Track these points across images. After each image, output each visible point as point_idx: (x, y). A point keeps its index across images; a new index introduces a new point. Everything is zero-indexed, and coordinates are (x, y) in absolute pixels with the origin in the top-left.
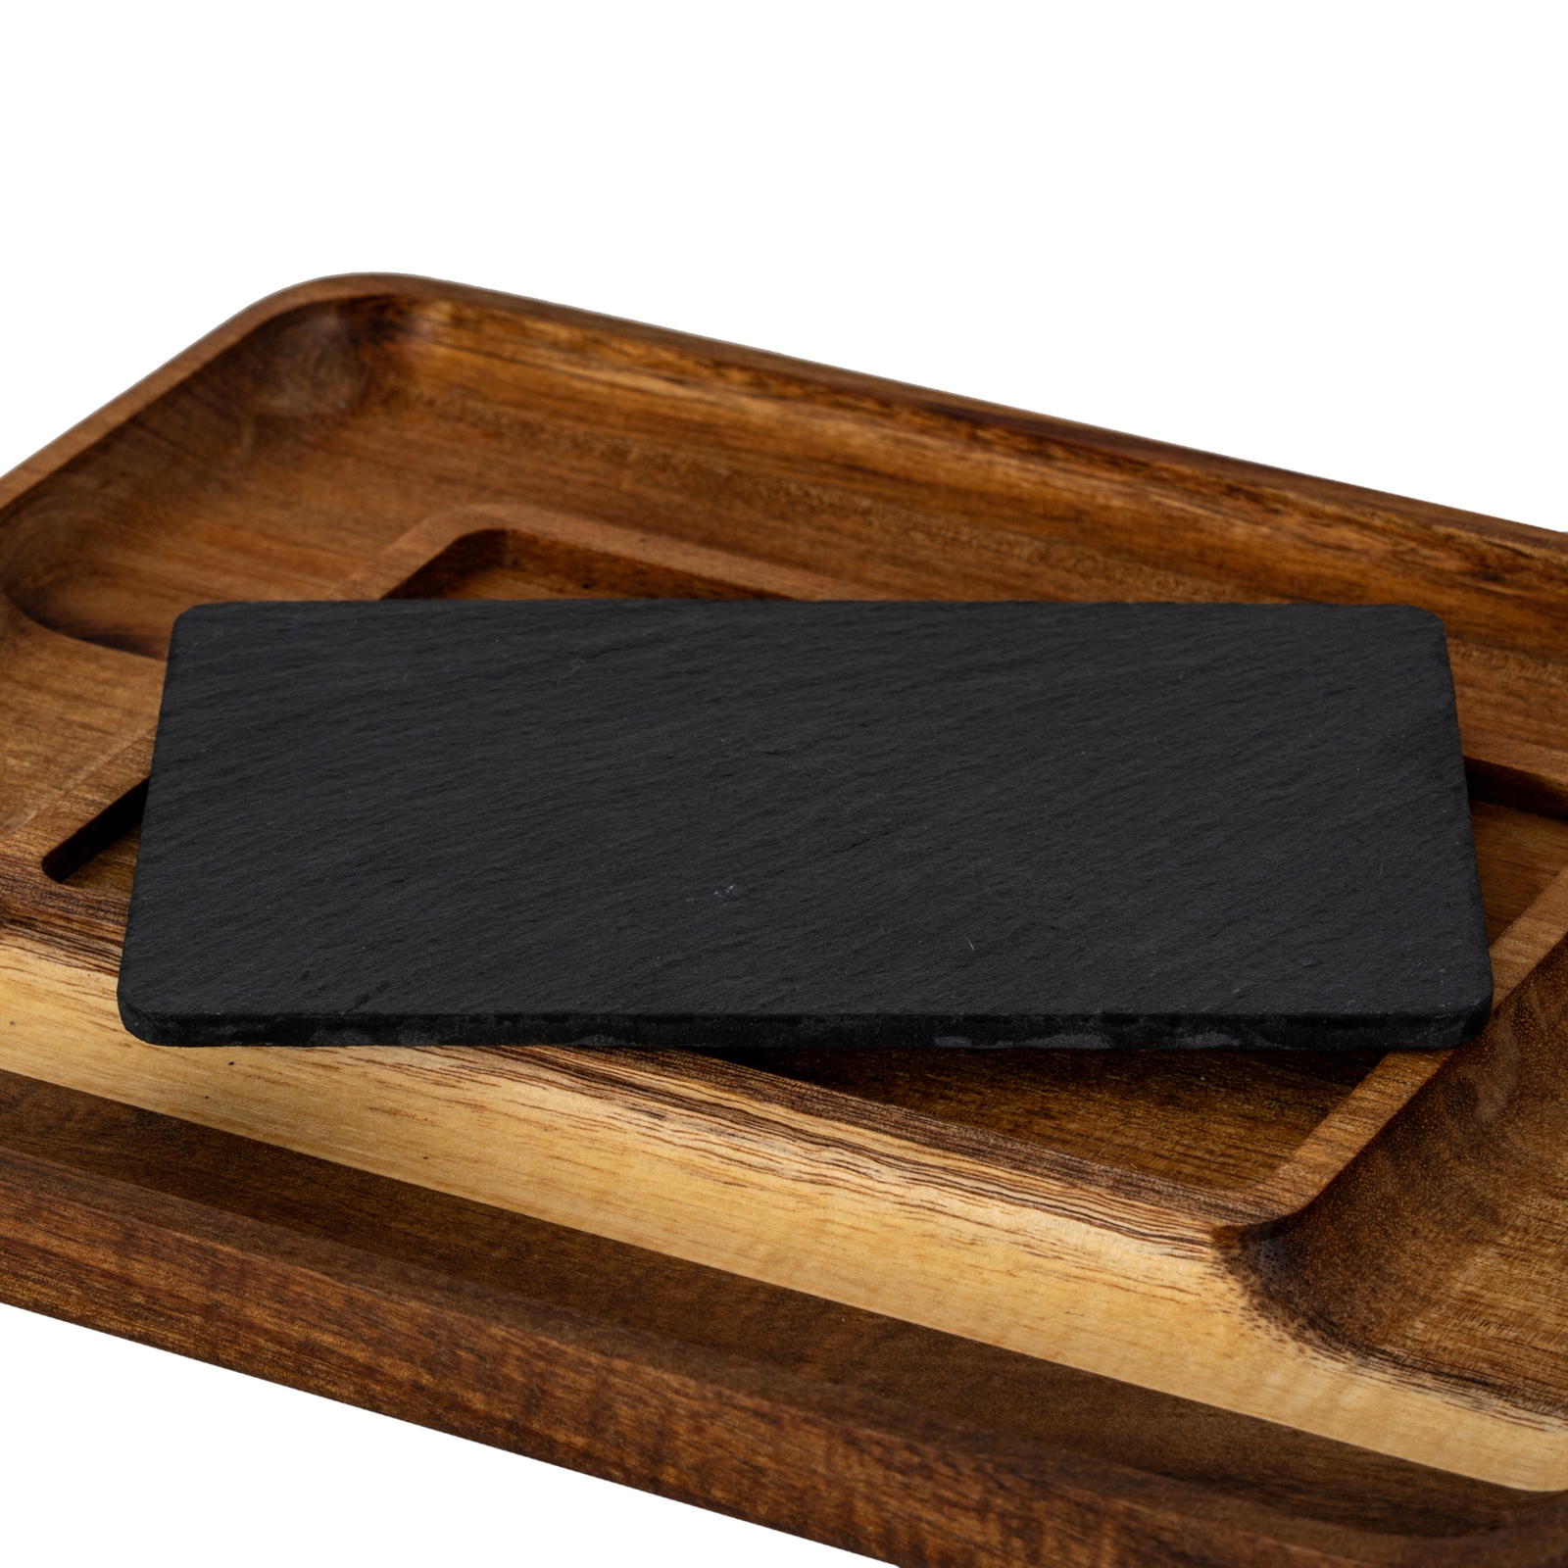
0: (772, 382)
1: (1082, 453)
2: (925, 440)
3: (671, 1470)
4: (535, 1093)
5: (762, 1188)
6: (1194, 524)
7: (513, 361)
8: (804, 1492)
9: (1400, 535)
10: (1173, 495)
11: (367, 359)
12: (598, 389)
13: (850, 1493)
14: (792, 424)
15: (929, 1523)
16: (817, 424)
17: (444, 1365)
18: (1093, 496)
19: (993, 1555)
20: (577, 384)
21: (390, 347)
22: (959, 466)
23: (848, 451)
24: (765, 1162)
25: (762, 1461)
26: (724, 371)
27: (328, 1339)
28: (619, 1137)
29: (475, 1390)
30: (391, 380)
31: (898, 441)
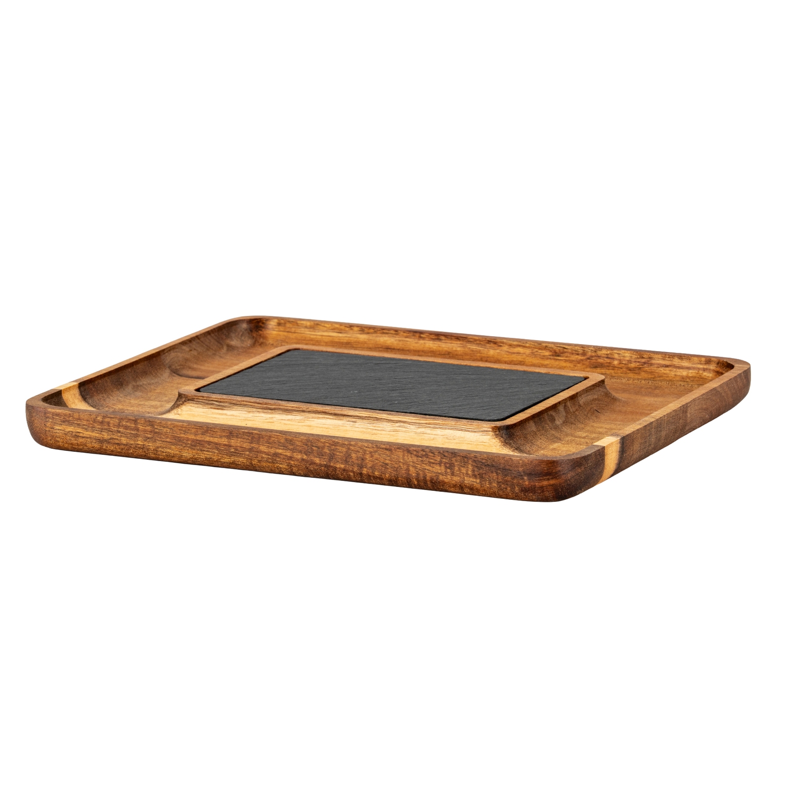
0: (366, 329)
1: (449, 337)
2: (407, 339)
3: (365, 469)
4: (324, 421)
5: (381, 434)
6: (479, 352)
7: (295, 333)
8: (397, 468)
9: (533, 348)
10: (474, 345)
11: (255, 335)
12: (318, 337)
13: (408, 466)
14: (371, 340)
15: (428, 470)
16: (378, 339)
17: (309, 452)
18: (452, 348)
19: (443, 475)
20: (312, 336)
21: (260, 332)
22: (416, 345)
23: (386, 344)
24: (382, 429)
25: (387, 461)
26: (352, 328)
27: (280, 451)
28: (345, 428)
29: (317, 457)
30: (261, 340)
31: (400, 341)
